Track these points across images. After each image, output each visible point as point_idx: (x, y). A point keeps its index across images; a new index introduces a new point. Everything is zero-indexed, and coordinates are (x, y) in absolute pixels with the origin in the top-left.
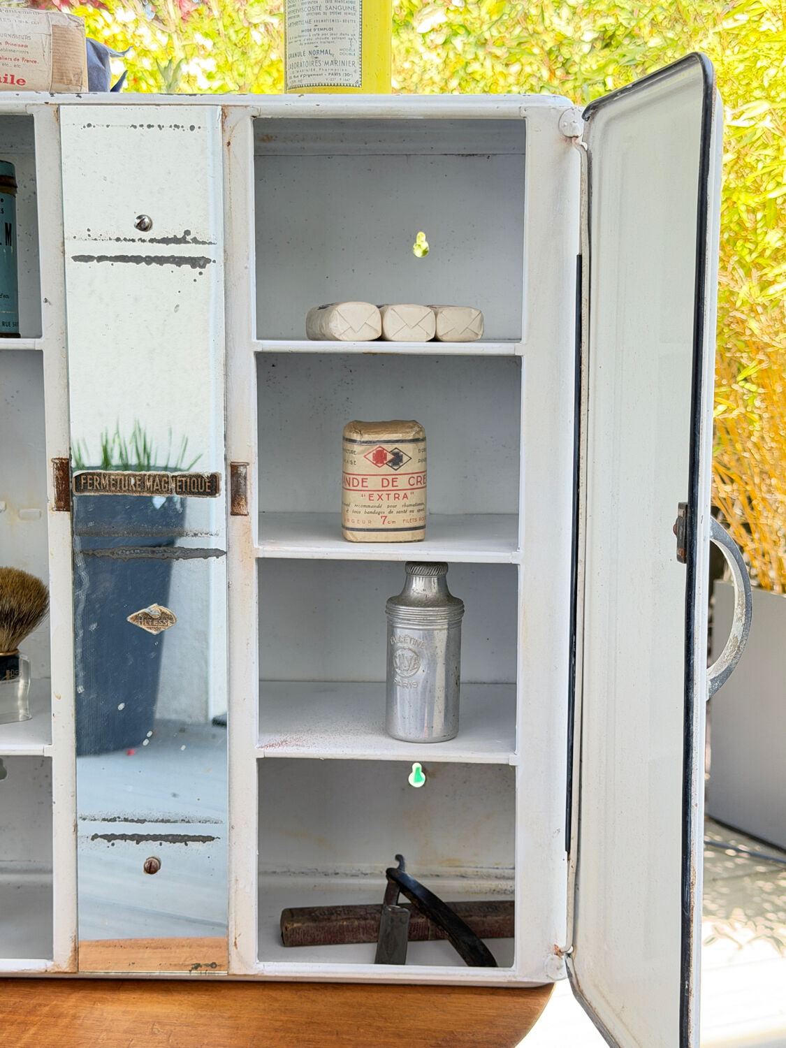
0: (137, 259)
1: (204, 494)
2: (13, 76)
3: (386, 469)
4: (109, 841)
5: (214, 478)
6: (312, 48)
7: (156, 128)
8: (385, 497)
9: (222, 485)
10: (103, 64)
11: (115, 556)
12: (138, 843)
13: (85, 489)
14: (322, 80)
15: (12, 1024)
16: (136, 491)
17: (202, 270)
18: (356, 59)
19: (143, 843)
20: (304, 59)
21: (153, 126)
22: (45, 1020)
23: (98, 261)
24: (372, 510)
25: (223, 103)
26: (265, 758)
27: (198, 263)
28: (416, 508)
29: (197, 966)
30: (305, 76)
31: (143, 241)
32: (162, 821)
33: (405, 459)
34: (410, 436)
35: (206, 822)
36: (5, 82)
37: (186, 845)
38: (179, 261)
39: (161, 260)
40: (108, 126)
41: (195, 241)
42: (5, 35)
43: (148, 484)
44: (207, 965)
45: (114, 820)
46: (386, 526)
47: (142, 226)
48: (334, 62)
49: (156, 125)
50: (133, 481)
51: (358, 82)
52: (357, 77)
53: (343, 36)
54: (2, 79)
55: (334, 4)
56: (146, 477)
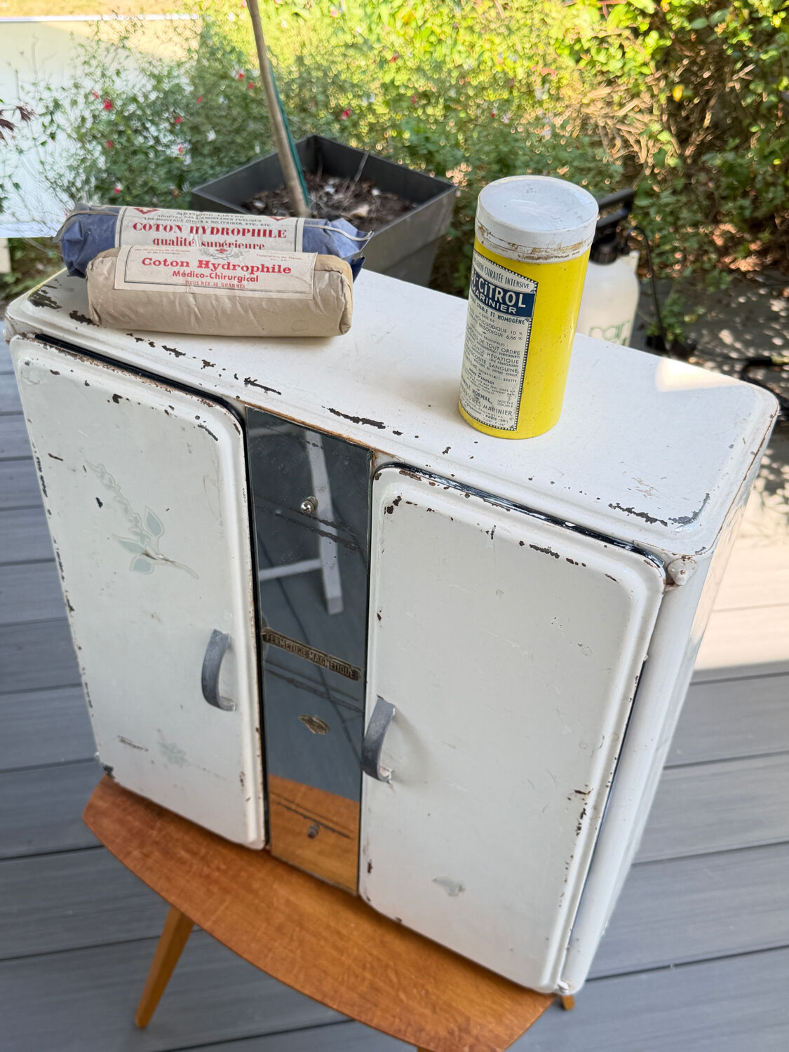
0: (304, 526)
6: (475, 388)
14: (480, 418)
16: (302, 656)
20: (469, 392)
27: (350, 545)
35: (345, 828)
37: (333, 832)
38: (335, 538)
45: (291, 802)
48: (492, 409)
51: (512, 427)
52: (513, 423)
53: (502, 391)
54: (271, 270)
55: (496, 364)
56: (310, 652)
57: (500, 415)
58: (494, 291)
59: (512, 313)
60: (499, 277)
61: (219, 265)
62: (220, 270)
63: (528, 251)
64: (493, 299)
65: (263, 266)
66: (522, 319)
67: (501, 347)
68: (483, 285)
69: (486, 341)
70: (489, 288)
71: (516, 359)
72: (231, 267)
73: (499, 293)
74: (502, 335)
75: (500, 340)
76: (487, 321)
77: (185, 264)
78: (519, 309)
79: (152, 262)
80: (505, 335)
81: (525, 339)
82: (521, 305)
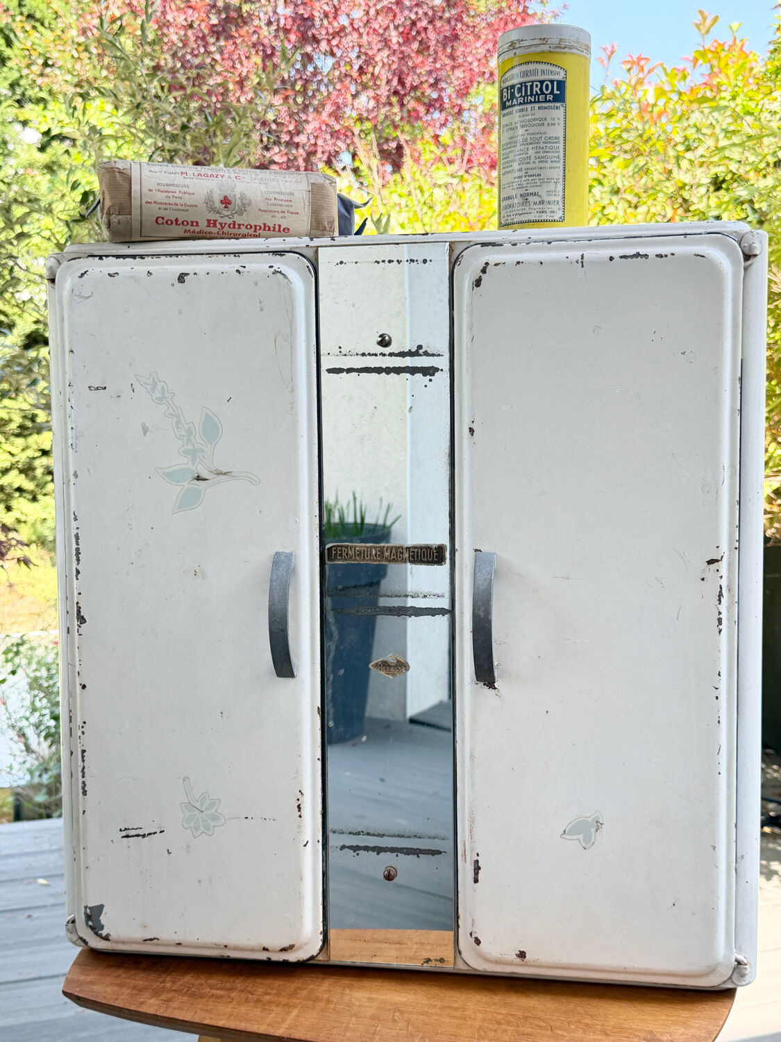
0: (378, 370)
1: (433, 563)
2: (280, 226)
4: (355, 851)
5: (440, 549)
6: (523, 191)
7: (395, 263)
9: (447, 555)
10: (350, 214)
11: (360, 613)
12: (378, 854)
13: (336, 558)
14: (531, 217)
15: (278, 1005)
16: (376, 561)
17: (432, 378)
18: (559, 198)
19: (382, 854)
20: (516, 201)
21: (393, 261)
22: (305, 1003)
23: (347, 373)
25: (450, 240)
27: (429, 371)
29: (428, 960)
30: (516, 214)
31: (384, 355)
32: (398, 836)
35: (434, 838)
36: (274, 230)
37: (418, 857)
38: (413, 371)
39: (398, 370)
40: (356, 263)
41: (426, 354)
42: (275, 192)
43: (387, 554)
44: (436, 960)
45: (358, 834)
47: (384, 342)
48: (542, 202)
49: (395, 260)
50: (374, 552)
51: (561, 218)
52: (560, 214)
53: (549, 180)
54: (272, 229)
55: (541, 154)
56: (385, 549)
57: (550, 206)
58: (532, 87)
59: (550, 101)
60: (535, 72)
61: (225, 224)
62: (226, 229)
63: (556, 41)
64: (531, 95)
65: (265, 224)
66: (558, 104)
67: (544, 136)
68: (520, 90)
69: (529, 137)
70: (526, 87)
71: (558, 145)
72: (237, 226)
73: (537, 86)
74: (543, 124)
75: (543, 129)
76: (527, 118)
77: (195, 224)
78: (555, 96)
79: (164, 221)
80: (546, 123)
81: (562, 125)
82: (556, 92)
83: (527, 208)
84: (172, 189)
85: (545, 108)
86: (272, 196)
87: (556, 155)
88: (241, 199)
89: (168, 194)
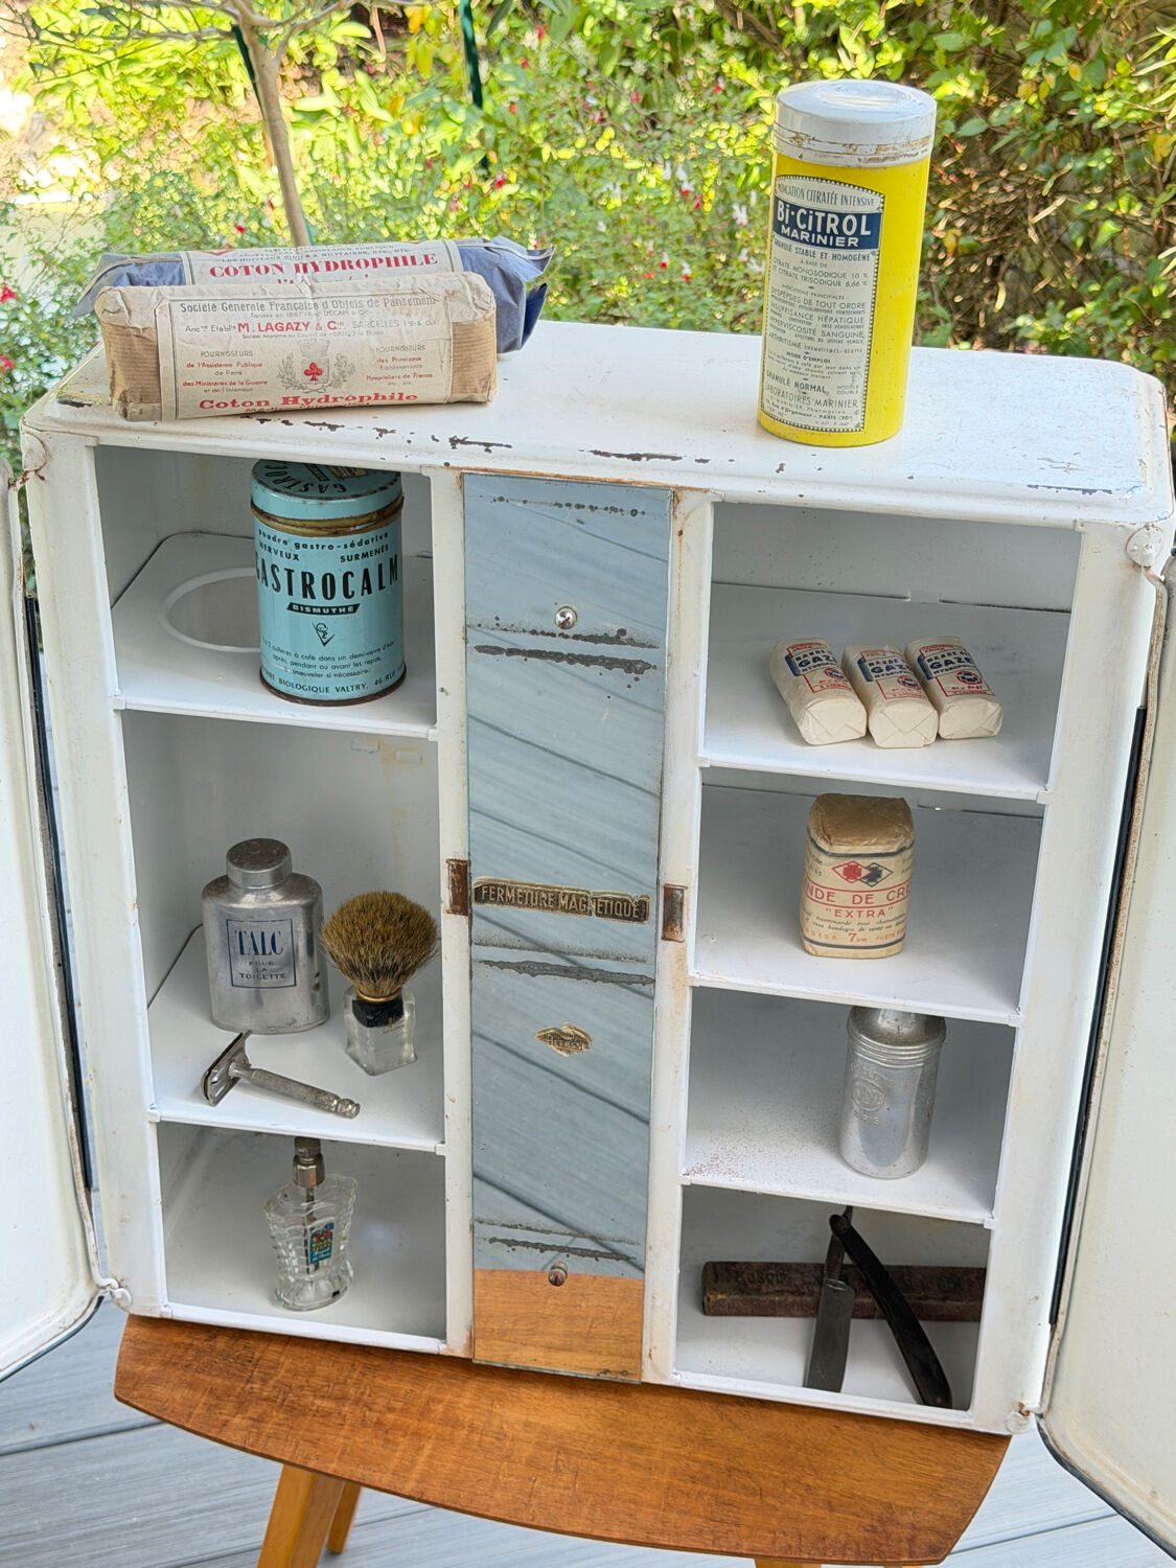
0: (557, 657)
1: (631, 919)
3: (859, 885)
4: (509, 1246)
5: (643, 904)
6: (799, 378)
8: (855, 914)
9: (652, 910)
12: (541, 1251)
13: (487, 900)
14: (812, 424)
15: (405, 1434)
16: (547, 908)
17: (639, 676)
18: (858, 397)
19: (547, 1252)
20: (788, 388)
21: (583, 507)
22: (440, 1429)
23: (508, 655)
24: (839, 926)
26: (693, 1186)
27: (634, 667)
28: (894, 923)
29: (606, 1371)
30: (787, 410)
31: (567, 637)
33: (884, 873)
34: (894, 849)
35: (620, 1241)
37: (597, 1260)
38: (610, 663)
39: (587, 660)
40: (525, 502)
41: (631, 642)
42: (392, 349)
43: (563, 902)
44: (618, 1371)
46: (855, 943)
47: (566, 622)
48: (829, 402)
49: (587, 507)
50: (544, 898)
51: (858, 425)
52: (858, 419)
53: (842, 370)
55: (833, 330)
56: (561, 895)
57: (841, 409)
58: (824, 220)
59: (852, 247)
60: (832, 197)
61: (313, 399)
62: (314, 404)
63: (870, 150)
64: (823, 233)
66: (866, 252)
67: (839, 302)
68: (804, 219)
69: (814, 299)
70: (815, 218)
71: (861, 315)
72: (331, 400)
73: (833, 221)
74: (839, 283)
75: (838, 291)
76: (814, 268)
77: (262, 403)
78: (862, 238)
79: (214, 404)
80: (844, 282)
81: (871, 284)
82: (864, 232)
83: (805, 407)
84: (224, 360)
85: (845, 258)
86: (389, 355)
87: (857, 331)
88: (338, 365)
89: (220, 369)
